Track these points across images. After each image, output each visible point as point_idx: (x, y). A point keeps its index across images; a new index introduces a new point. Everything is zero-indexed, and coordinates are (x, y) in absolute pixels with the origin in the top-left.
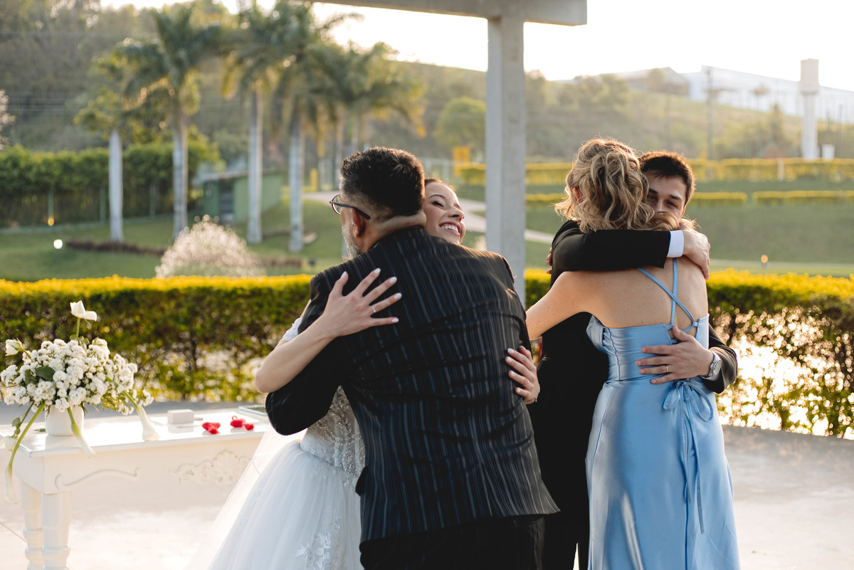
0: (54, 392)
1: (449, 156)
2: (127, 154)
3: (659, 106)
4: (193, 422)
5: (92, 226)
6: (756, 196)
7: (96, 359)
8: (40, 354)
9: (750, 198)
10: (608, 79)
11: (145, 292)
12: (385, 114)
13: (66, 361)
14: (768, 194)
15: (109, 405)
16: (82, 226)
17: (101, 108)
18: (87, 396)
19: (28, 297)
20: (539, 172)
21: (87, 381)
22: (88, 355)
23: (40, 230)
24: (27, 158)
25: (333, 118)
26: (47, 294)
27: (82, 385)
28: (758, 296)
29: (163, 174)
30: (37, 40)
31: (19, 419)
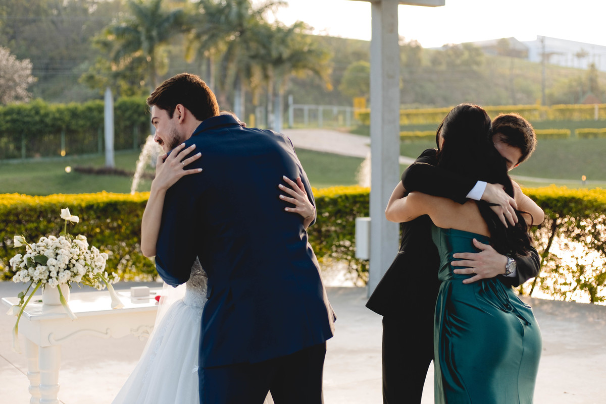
0: (48, 274)
1: (351, 104)
2: (117, 104)
3: (505, 66)
4: (148, 295)
5: (93, 156)
6: (577, 131)
7: (78, 250)
8: (38, 246)
9: (573, 134)
10: (468, 47)
11: (125, 203)
12: (303, 74)
13: (57, 251)
14: (586, 130)
15: (87, 283)
16: (85, 157)
17: (99, 72)
18: (71, 277)
19: (41, 206)
20: (416, 115)
21: (71, 266)
22: (73, 247)
23: (56, 159)
24: (45, 107)
25: (266, 77)
26: (55, 204)
27: (68, 268)
28: (572, 205)
29: (143, 119)
30: (53, 22)
31: (23, 293)
